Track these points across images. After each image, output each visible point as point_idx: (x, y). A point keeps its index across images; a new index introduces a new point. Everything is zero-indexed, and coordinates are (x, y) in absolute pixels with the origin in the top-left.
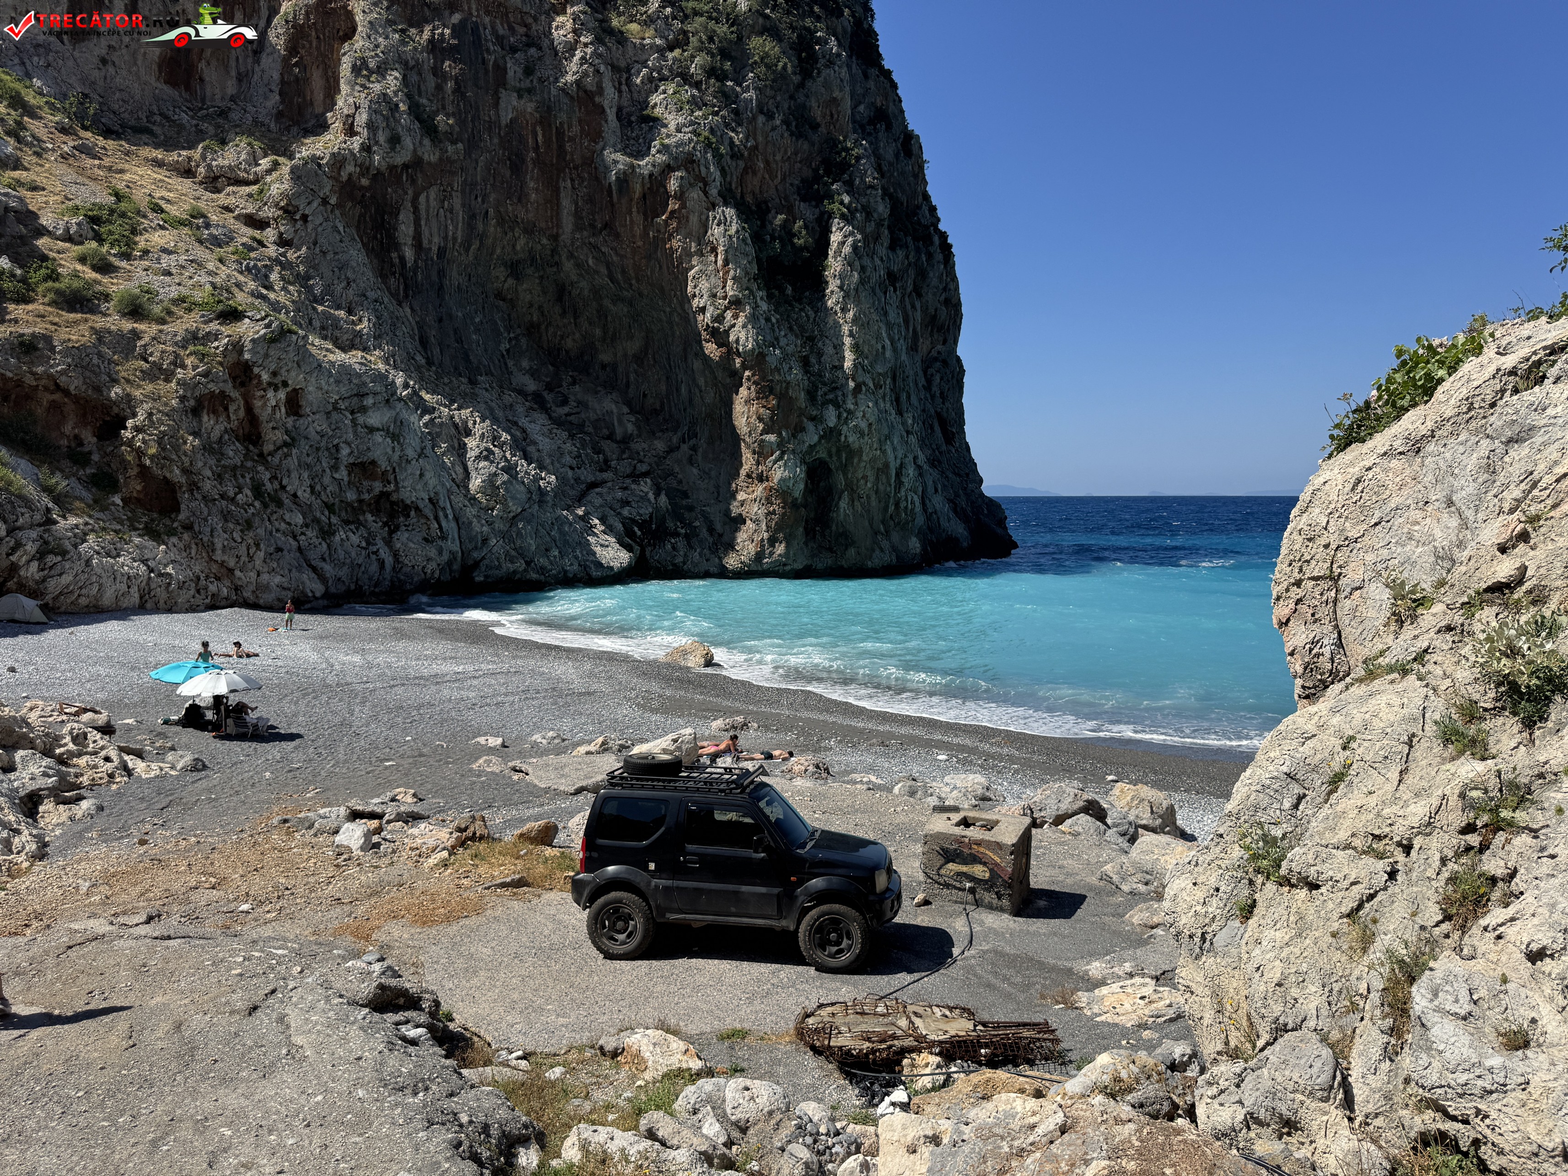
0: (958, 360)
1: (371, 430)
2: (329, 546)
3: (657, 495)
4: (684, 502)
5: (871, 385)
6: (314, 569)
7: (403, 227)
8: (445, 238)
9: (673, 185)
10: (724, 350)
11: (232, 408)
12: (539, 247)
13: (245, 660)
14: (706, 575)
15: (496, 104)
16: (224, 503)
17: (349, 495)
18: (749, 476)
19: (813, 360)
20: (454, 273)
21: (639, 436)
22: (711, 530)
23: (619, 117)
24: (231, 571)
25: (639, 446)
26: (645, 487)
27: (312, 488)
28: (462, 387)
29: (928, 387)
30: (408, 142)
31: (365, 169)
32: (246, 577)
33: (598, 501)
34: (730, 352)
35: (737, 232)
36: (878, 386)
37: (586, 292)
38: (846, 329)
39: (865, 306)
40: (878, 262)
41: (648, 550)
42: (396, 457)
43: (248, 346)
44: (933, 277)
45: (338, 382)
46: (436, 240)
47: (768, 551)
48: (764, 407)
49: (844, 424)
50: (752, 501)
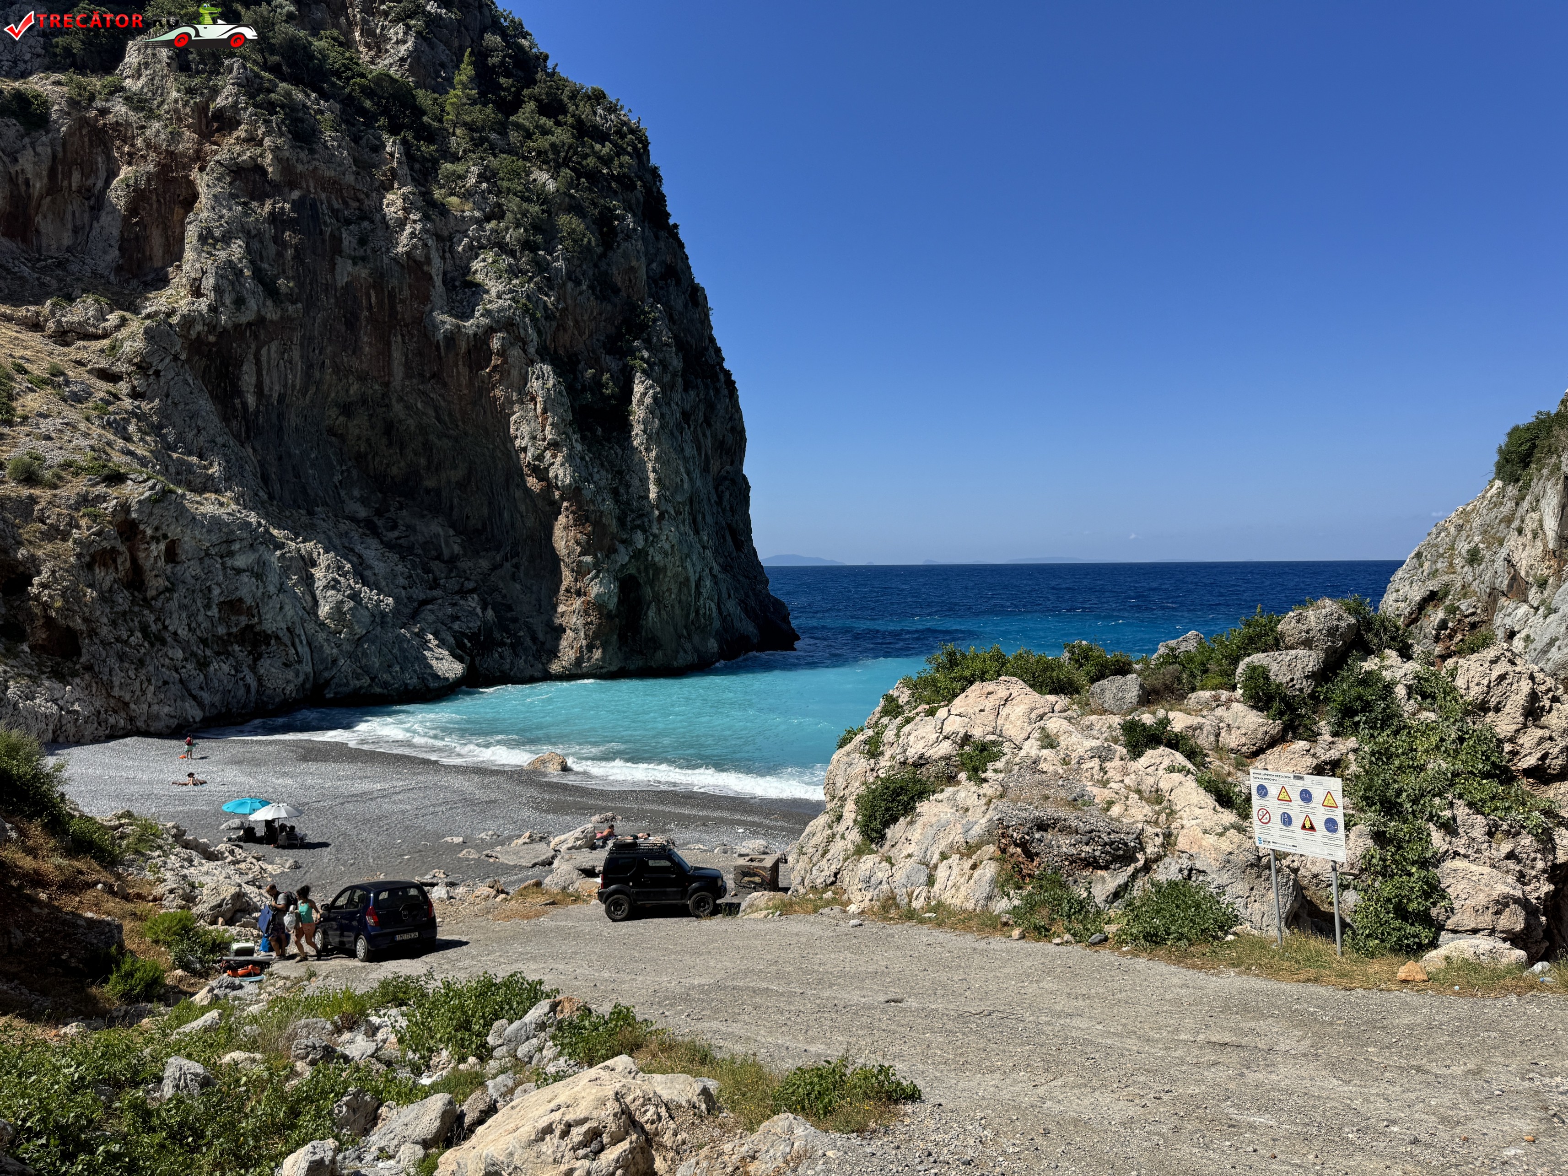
0: (744, 478)
1: (238, 571)
2: (205, 676)
3: (484, 609)
4: (509, 615)
5: (673, 512)
6: (194, 698)
7: (246, 377)
8: (285, 386)
9: (496, 344)
10: (544, 484)
11: (119, 561)
12: (371, 391)
13: (200, 788)
14: (532, 680)
15: (333, 268)
16: (119, 645)
17: (219, 629)
18: (568, 591)
19: (622, 491)
20: (293, 416)
21: (465, 555)
22: (534, 639)
23: (444, 282)
24: (127, 704)
25: (465, 564)
26: (473, 602)
27: (189, 625)
28: (303, 519)
29: (719, 503)
30: (252, 304)
31: (212, 327)
32: (139, 709)
33: (431, 618)
34: (550, 486)
35: (554, 385)
36: (678, 513)
37: (412, 428)
38: (650, 466)
39: (665, 447)
40: (674, 406)
41: (477, 660)
42: (259, 594)
43: (135, 506)
44: (720, 408)
45: (209, 531)
46: (277, 388)
47: (587, 656)
48: (581, 532)
49: (650, 546)
50: (571, 612)
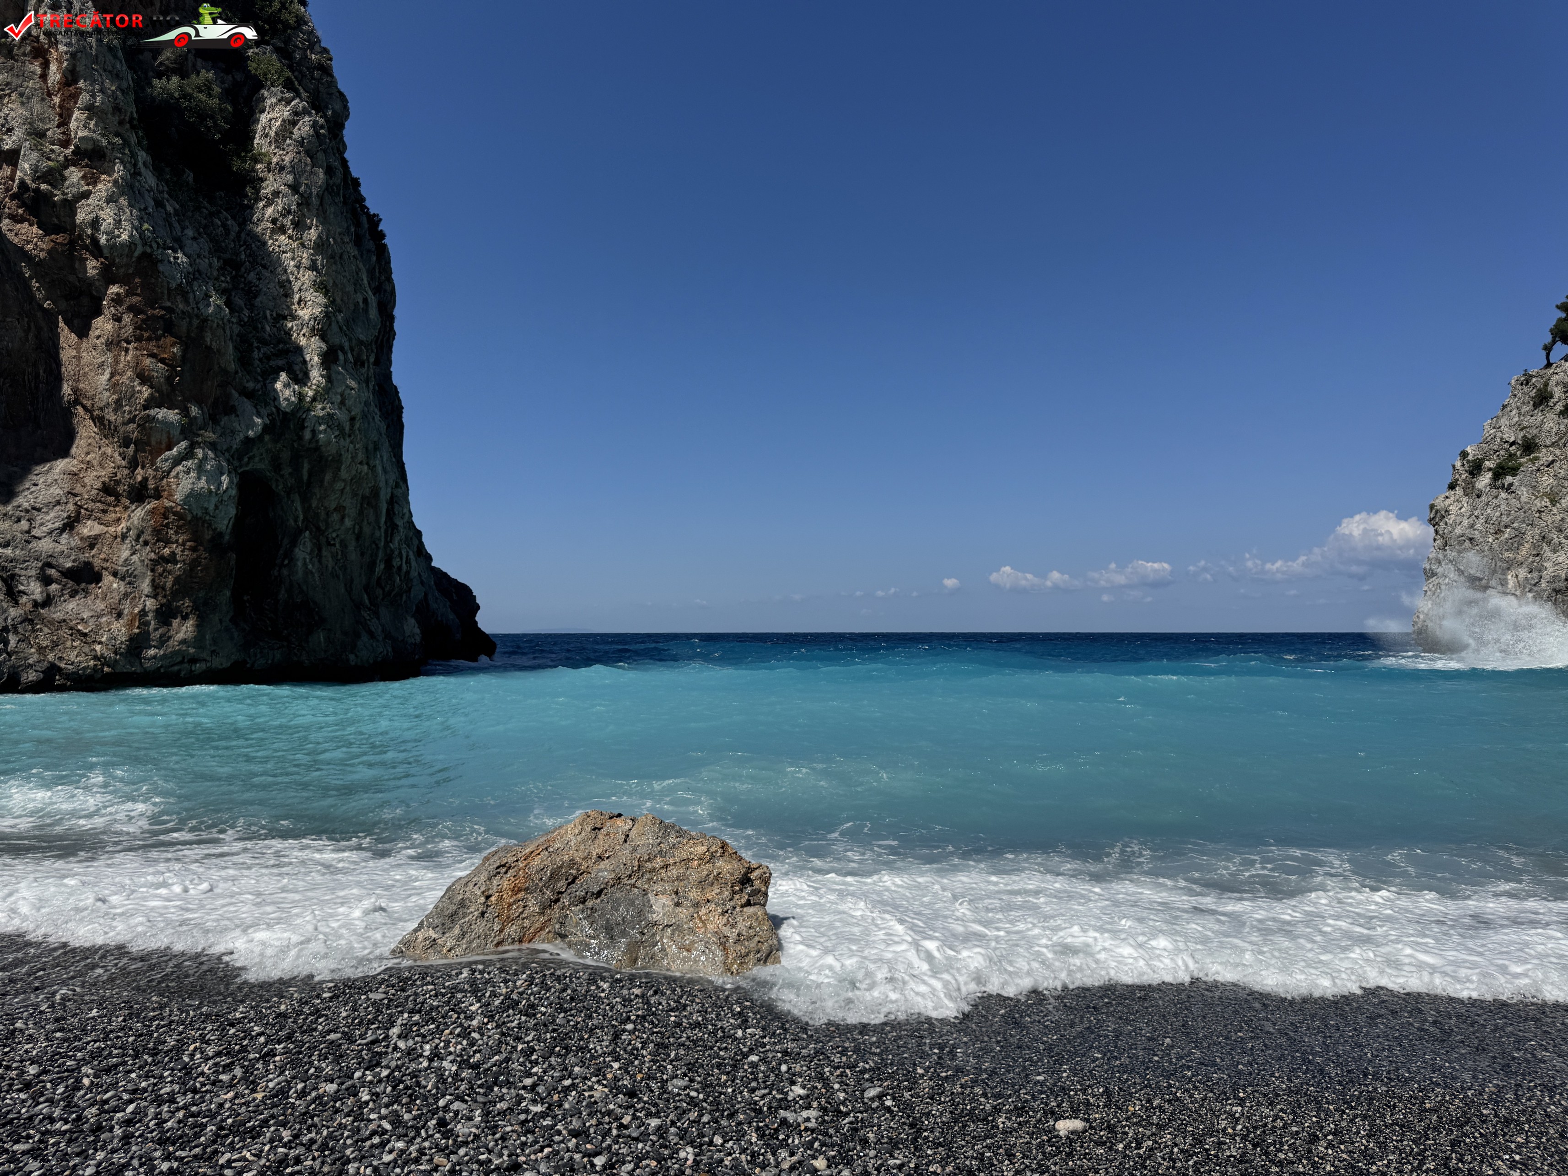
5: (350, 355)
10: (58, 238)
34: (75, 244)
38: (303, 257)
47: (157, 634)
48: (152, 355)
49: (309, 410)
50: (116, 537)
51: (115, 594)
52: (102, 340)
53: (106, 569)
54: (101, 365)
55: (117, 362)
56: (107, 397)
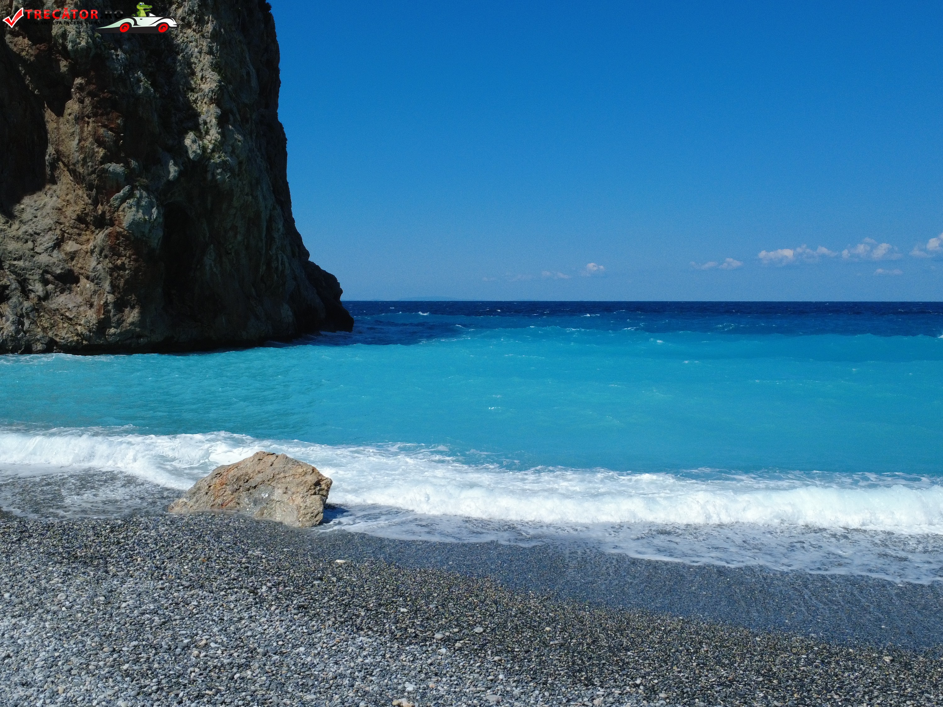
0: (280, 126)
5: (237, 116)
10: (42, 47)
34: (52, 50)
47: (115, 319)
48: (104, 126)
49: (210, 159)
50: (87, 253)
51: (88, 292)
52: (72, 116)
53: (82, 274)
54: (73, 134)
55: (82, 131)
56: (77, 156)
